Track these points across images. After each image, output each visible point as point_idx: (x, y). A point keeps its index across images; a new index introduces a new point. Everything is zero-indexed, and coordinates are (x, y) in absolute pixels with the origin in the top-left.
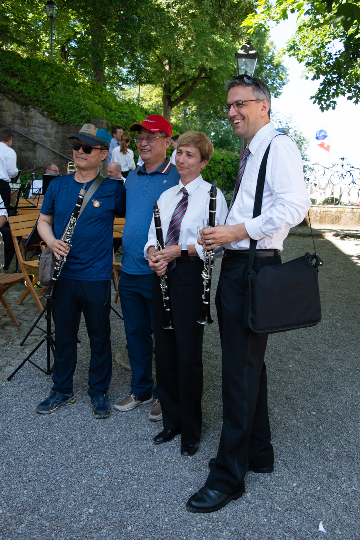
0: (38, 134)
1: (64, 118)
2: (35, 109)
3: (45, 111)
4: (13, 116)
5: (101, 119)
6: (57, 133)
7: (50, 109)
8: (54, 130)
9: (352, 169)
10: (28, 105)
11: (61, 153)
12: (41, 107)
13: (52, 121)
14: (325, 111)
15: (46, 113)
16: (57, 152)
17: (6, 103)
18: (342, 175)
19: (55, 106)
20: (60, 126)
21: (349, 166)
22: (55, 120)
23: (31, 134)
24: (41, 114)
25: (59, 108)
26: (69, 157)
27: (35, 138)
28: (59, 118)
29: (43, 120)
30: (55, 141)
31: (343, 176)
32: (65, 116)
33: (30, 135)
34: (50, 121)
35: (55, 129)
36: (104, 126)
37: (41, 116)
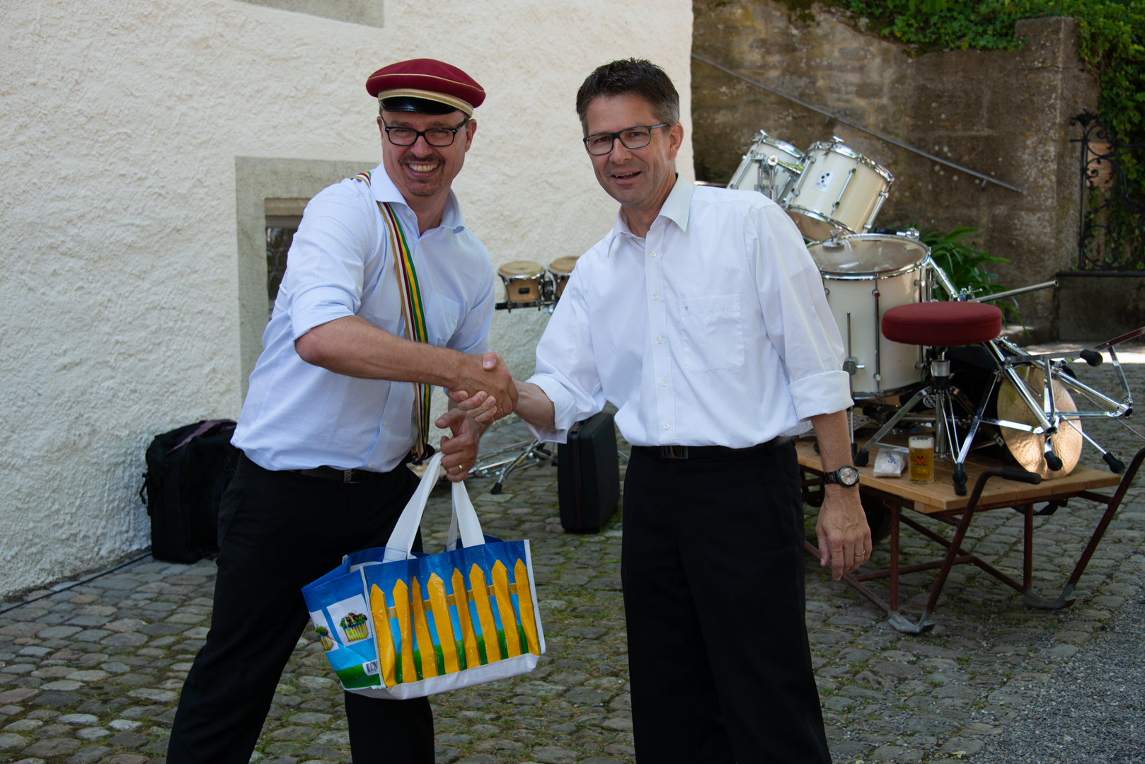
0: (838, 91)
1: (923, 29)
2: (829, 12)
3: (861, 14)
4: (763, 43)
5: (1052, 15)
6: (900, 80)
7: (878, 7)
8: (890, 74)
11: (911, 143)
12: (848, 5)
13: (885, 44)
15: (863, 21)
16: (900, 142)
17: (744, 7)
20: (909, 55)
22: (892, 38)
23: (817, 94)
24: (848, 25)
26: (937, 154)
27: (830, 103)
28: (904, 33)
29: (854, 43)
30: (892, 109)
32: (926, 22)
33: (813, 99)
34: (875, 47)
35: (894, 67)
36: (1062, 36)
37: (849, 33)
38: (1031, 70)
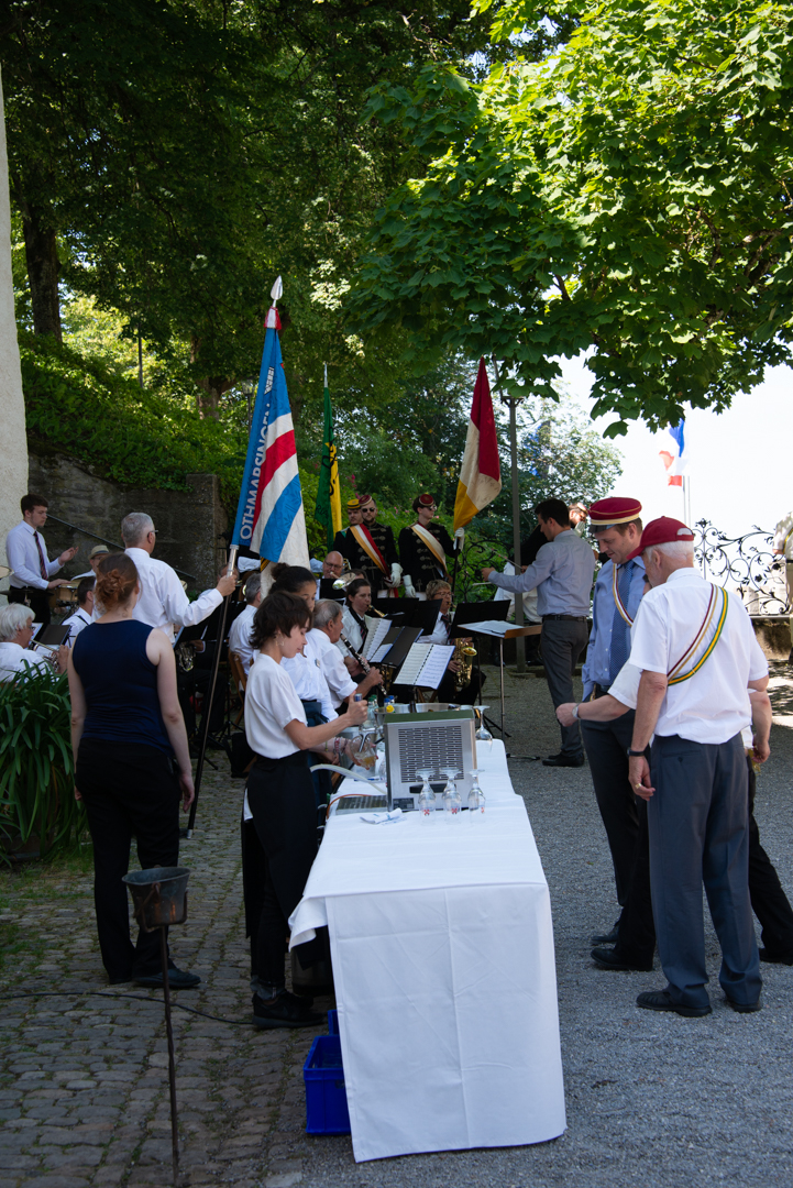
0: (75, 511)
1: (128, 475)
2: (68, 460)
3: (89, 463)
5: (206, 473)
6: (114, 506)
7: (98, 458)
8: (109, 501)
9: (722, 542)
10: (53, 453)
12: (80, 457)
13: (105, 483)
14: (659, 429)
15: (91, 467)
18: (705, 555)
19: (106, 451)
20: (122, 491)
21: (717, 537)
22: (112, 480)
23: (60, 511)
24: (81, 469)
25: (116, 455)
27: (71, 518)
28: (119, 477)
29: (85, 481)
30: (112, 524)
31: (708, 556)
32: (129, 470)
33: (59, 515)
34: (100, 484)
35: (112, 497)
36: (213, 485)
37: (81, 474)
38: (197, 504)
